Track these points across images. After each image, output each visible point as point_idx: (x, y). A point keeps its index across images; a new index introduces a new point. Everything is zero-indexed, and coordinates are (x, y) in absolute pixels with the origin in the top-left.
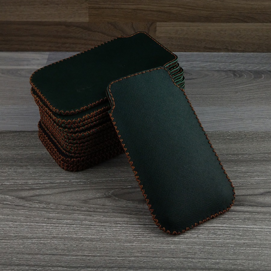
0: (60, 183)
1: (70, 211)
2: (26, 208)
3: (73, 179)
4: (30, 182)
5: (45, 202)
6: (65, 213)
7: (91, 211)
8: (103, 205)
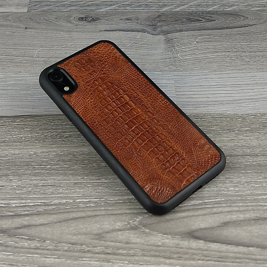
0: (60, 204)
1: (77, 254)
2: (9, 249)
3: (79, 198)
4: (14, 203)
5: (38, 238)
6: (70, 258)
7: (109, 254)
8: (127, 243)
